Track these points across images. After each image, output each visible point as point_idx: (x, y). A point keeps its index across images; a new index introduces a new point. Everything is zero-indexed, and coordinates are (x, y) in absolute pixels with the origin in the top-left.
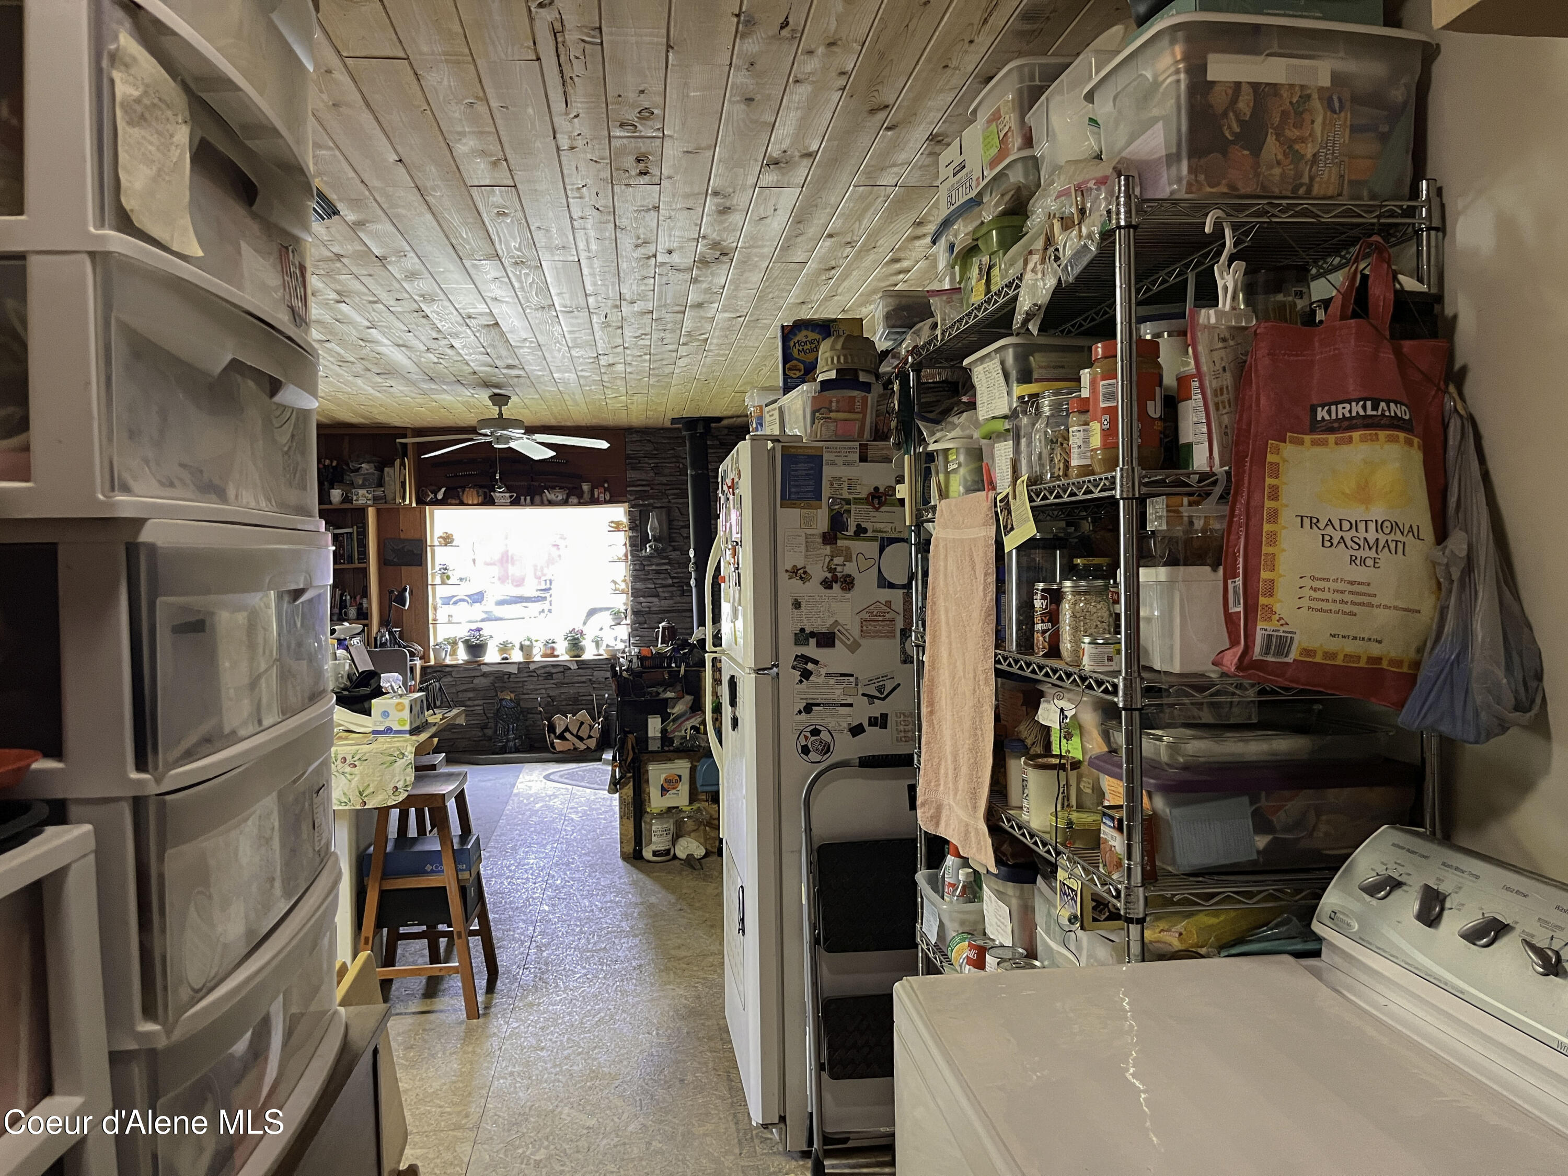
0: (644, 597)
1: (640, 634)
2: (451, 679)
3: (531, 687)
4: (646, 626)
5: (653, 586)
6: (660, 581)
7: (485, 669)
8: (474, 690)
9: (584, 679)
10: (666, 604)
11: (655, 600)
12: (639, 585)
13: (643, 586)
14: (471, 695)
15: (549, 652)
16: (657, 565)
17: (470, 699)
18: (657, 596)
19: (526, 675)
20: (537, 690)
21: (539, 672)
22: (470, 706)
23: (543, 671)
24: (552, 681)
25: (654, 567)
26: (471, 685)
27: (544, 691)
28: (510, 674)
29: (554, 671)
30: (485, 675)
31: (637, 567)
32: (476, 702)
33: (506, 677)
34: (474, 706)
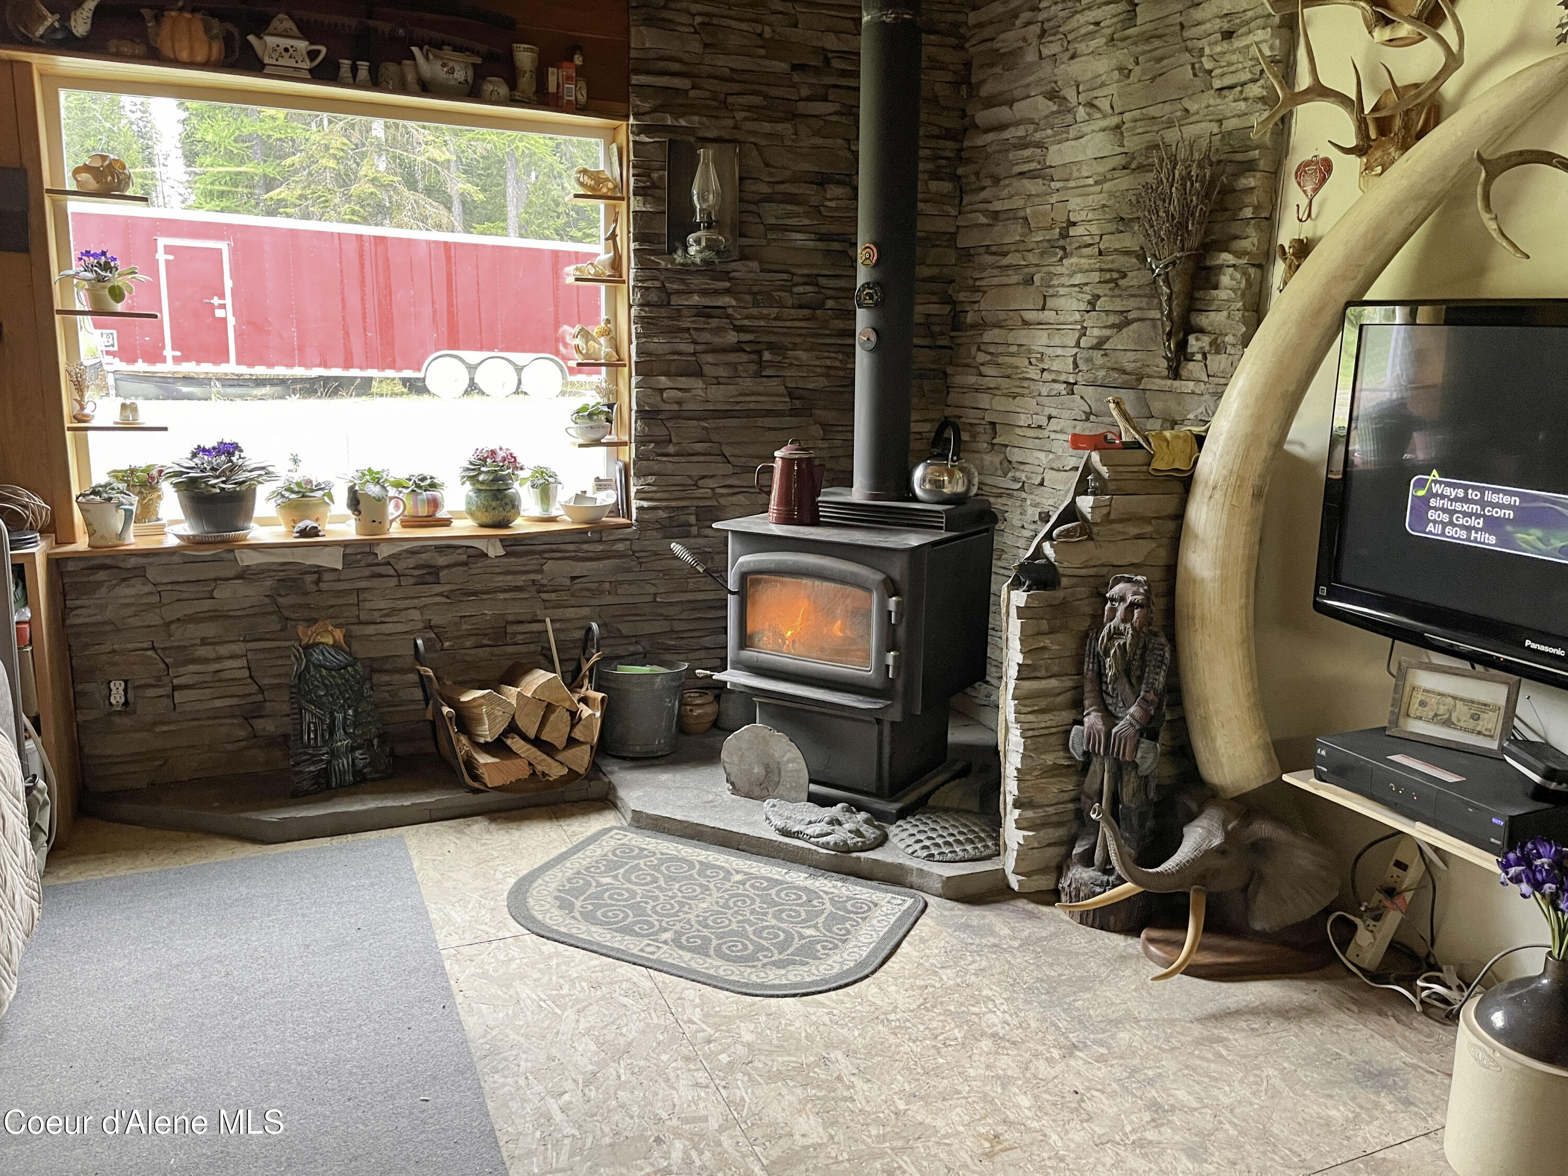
0: (667, 374)
1: (656, 467)
2: (149, 588)
3: (382, 605)
4: (671, 449)
5: (691, 348)
6: (705, 337)
7: (248, 559)
8: (214, 616)
9: (519, 580)
10: (719, 395)
11: (696, 384)
12: (659, 344)
13: (667, 348)
14: (209, 630)
15: (423, 511)
16: (704, 293)
17: (204, 642)
18: (698, 373)
19: (367, 572)
20: (394, 611)
21: (401, 566)
22: (206, 661)
23: (412, 562)
24: (438, 589)
25: (696, 299)
26: (207, 605)
27: (415, 615)
28: (319, 571)
29: (441, 561)
30: (245, 575)
31: (654, 297)
32: (224, 650)
33: (309, 578)
34: (219, 659)
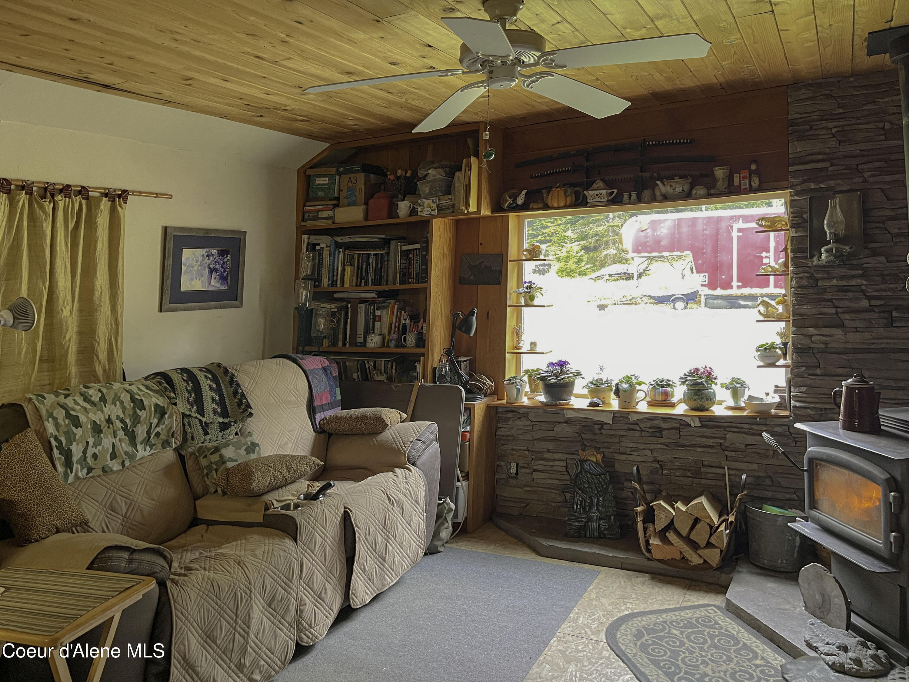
0: (815, 326)
1: (808, 382)
2: (528, 423)
3: (631, 445)
4: (818, 371)
5: (833, 311)
6: (846, 303)
7: (570, 415)
8: (554, 439)
9: (710, 442)
10: (857, 338)
11: (838, 333)
12: (807, 309)
13: (814, 311)
14: (550, 445)
15: (659, 398)
16: (842, 278)
17: (548, 451)
18: (841, 325)
19: (626, 427)
20: (638, 449)
21: (642, 425)
22: (548, 460)
23: (648, 424)
24: (662, 441)
25: (835, 282)
26: (551, 433)
27: (648, 453)
28: (602, 424)
29: (664, 426)
30: (568, 422)
31: (805, 282)
32: (556, 456)
33: (596, 427)
34: (554, 460)
